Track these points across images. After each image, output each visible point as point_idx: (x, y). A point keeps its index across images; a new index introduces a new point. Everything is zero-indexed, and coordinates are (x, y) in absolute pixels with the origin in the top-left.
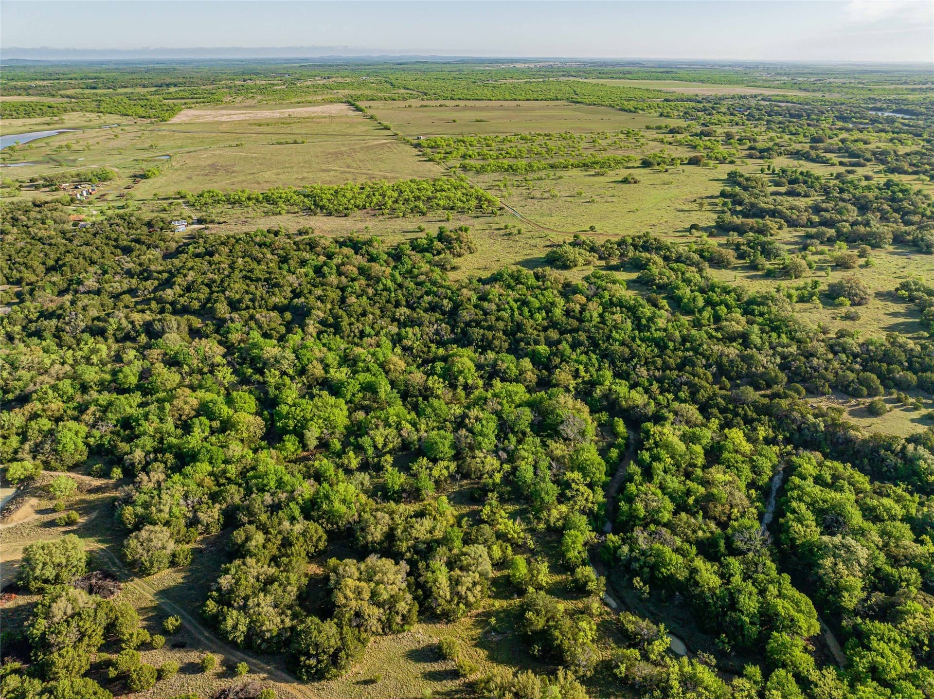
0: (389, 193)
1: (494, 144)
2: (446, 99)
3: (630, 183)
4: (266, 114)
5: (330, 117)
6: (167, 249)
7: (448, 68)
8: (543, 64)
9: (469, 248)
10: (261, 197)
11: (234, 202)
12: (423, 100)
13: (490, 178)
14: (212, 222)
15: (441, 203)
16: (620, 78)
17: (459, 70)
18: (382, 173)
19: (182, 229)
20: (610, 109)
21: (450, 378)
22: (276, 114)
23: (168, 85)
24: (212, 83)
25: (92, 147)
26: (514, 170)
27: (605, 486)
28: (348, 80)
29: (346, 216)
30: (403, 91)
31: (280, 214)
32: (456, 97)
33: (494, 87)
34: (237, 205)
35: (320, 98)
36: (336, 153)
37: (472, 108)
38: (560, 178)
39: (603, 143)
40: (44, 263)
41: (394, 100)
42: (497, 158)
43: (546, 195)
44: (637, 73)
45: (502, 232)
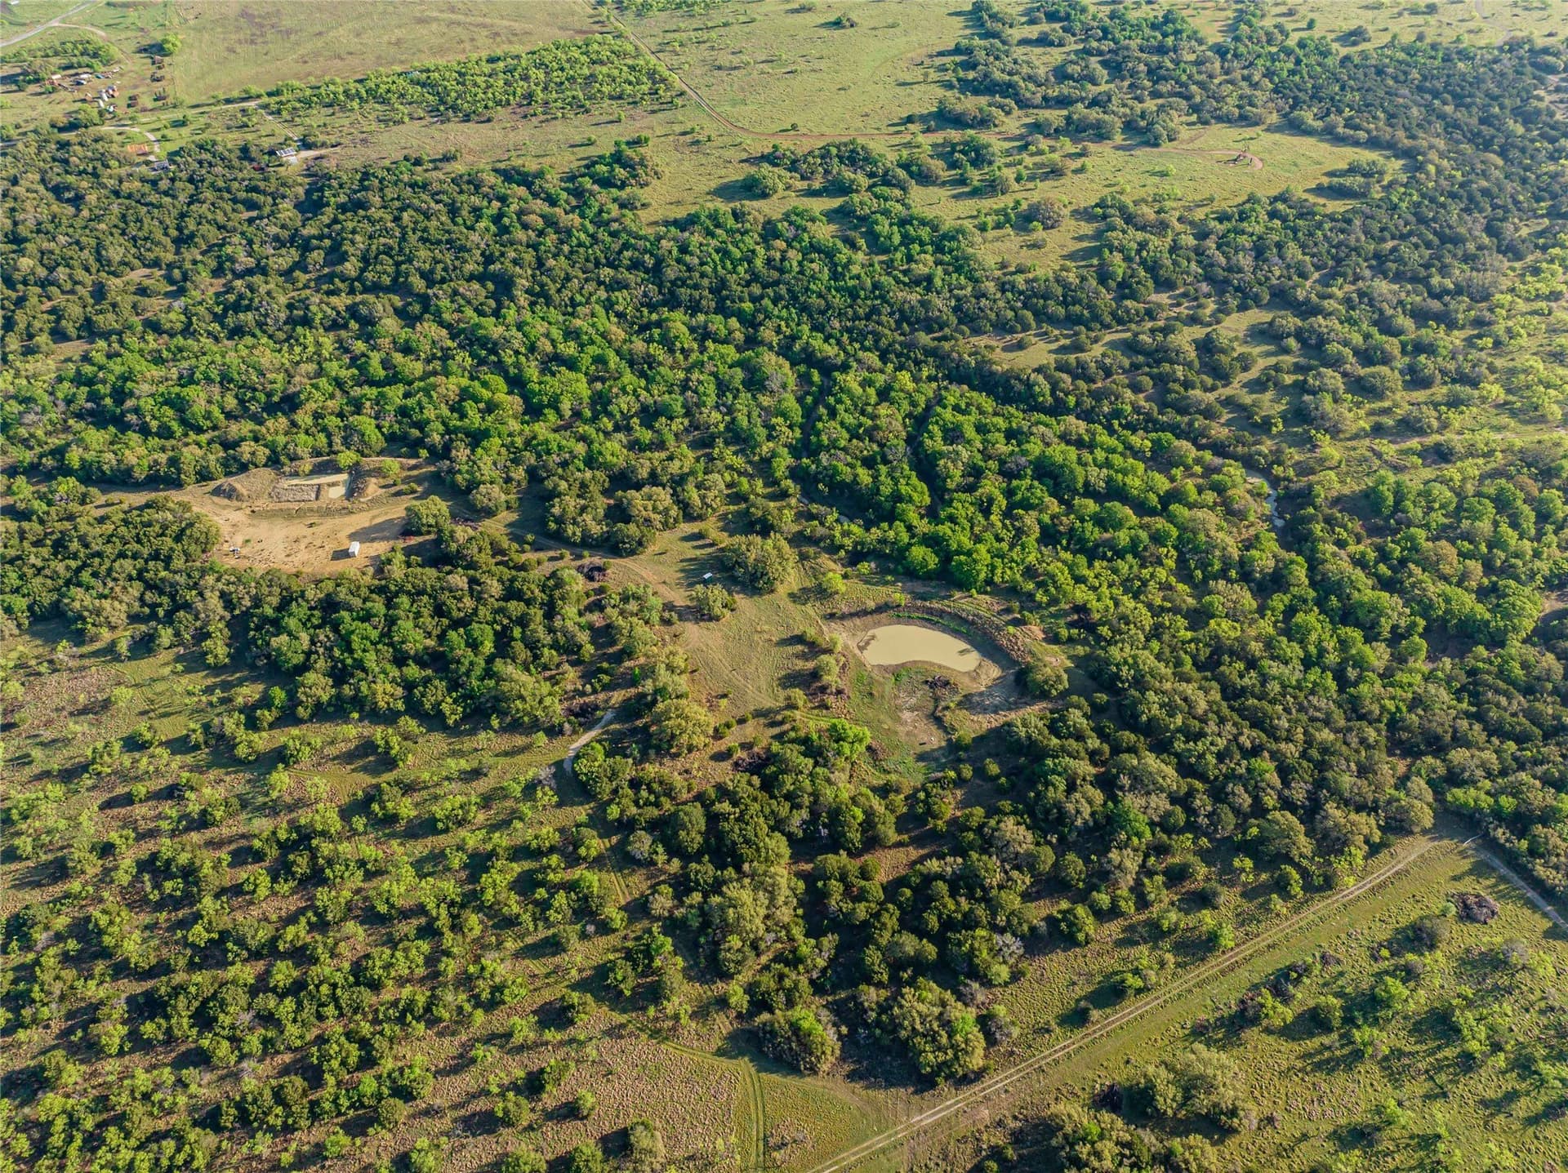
3: (844, 27)
6: (296, 197)
9: (655, 172)
11: (331, 104)
14: (322, 144)
15: (606, 89)
19: (292, 161)
21: (668, 343)
27: (801, 427)
29: (489, 120)
31: (402, 122)
34: (337, 108)
45: (688, 138)
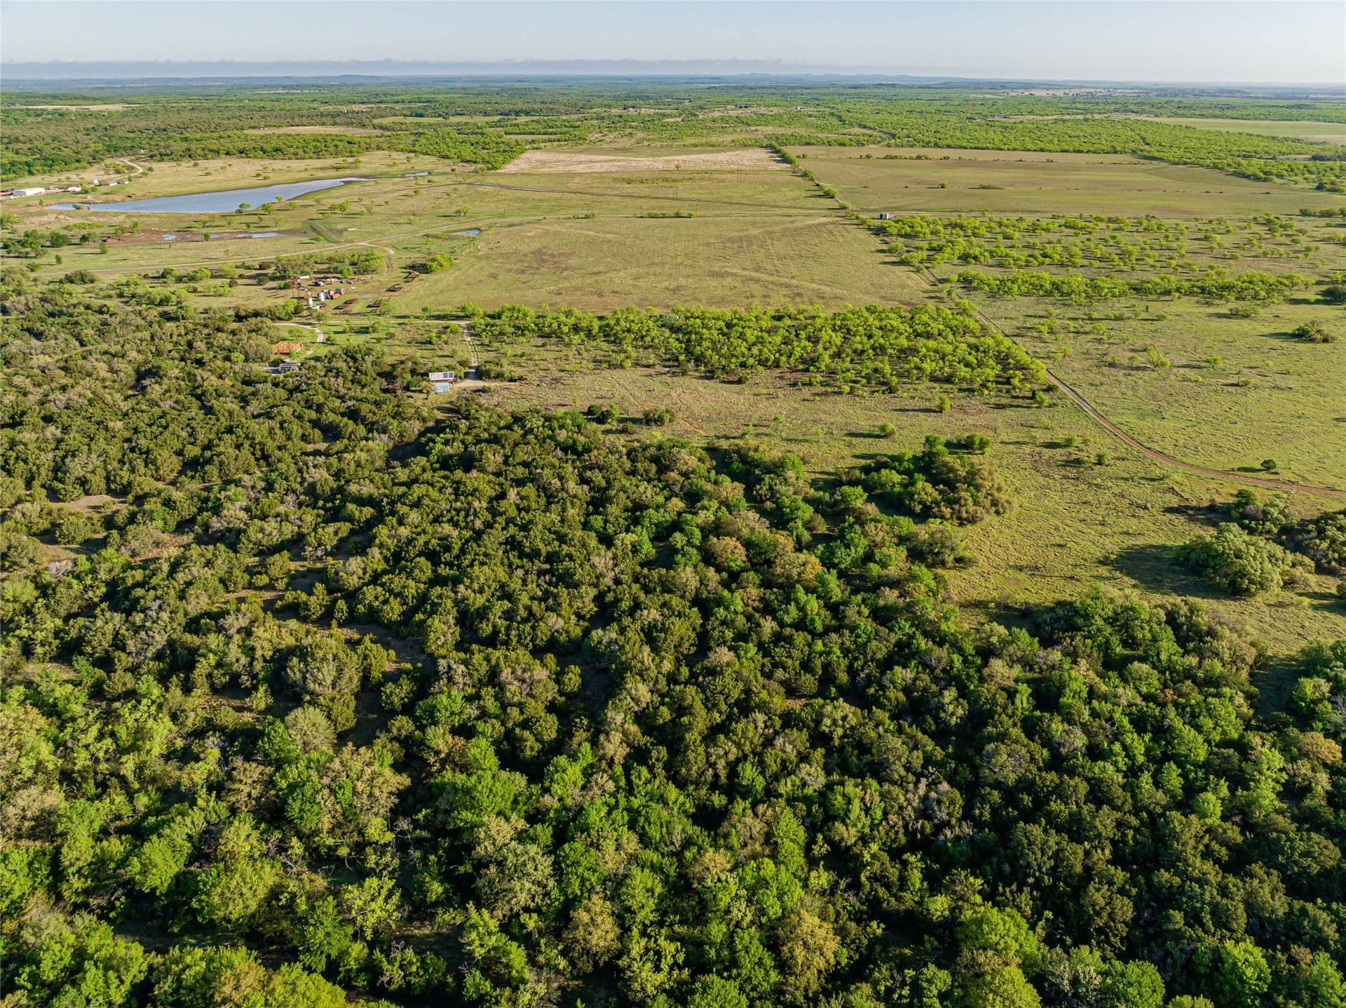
0: (825, 336)
1: (1017, 235)
2: (927, 145)
3: (1312, 340)
4: (644, 163)
5: (740, 171)
6: (401, 436)
7: (926, 95)
8: (1078, 91)
9: (995, 503)
10: (596, 325)
11: (548, 334)
12: (889, 146)
13: (1017, 307)
14: (499, 376)
15: (928, 366)
16: (1216, 117)
17: (945, 99)
18: (814, 286)
19: (443, 387)
20: (1215, 173)
22: (659, 163)
23: (517, 114)
24: (578, 112)
25: (375, 209)
26: (1062, 294)
28: (775, 110)
29: (740, 381)
30: (857, 130)
31: (622, 367)
32: (944, 142)
33: (1005, 128)
34: (553, 340)
35: (728, 138)
36: (741, 239)
37: (972, 163)
38: (1160, 318)
39: (1227, 241)
40: (179, 453)
41: (843, 145)
42: (1028, 264)
43: (1140, 359)
44: (1244, 107)
45: (1059, 454)
